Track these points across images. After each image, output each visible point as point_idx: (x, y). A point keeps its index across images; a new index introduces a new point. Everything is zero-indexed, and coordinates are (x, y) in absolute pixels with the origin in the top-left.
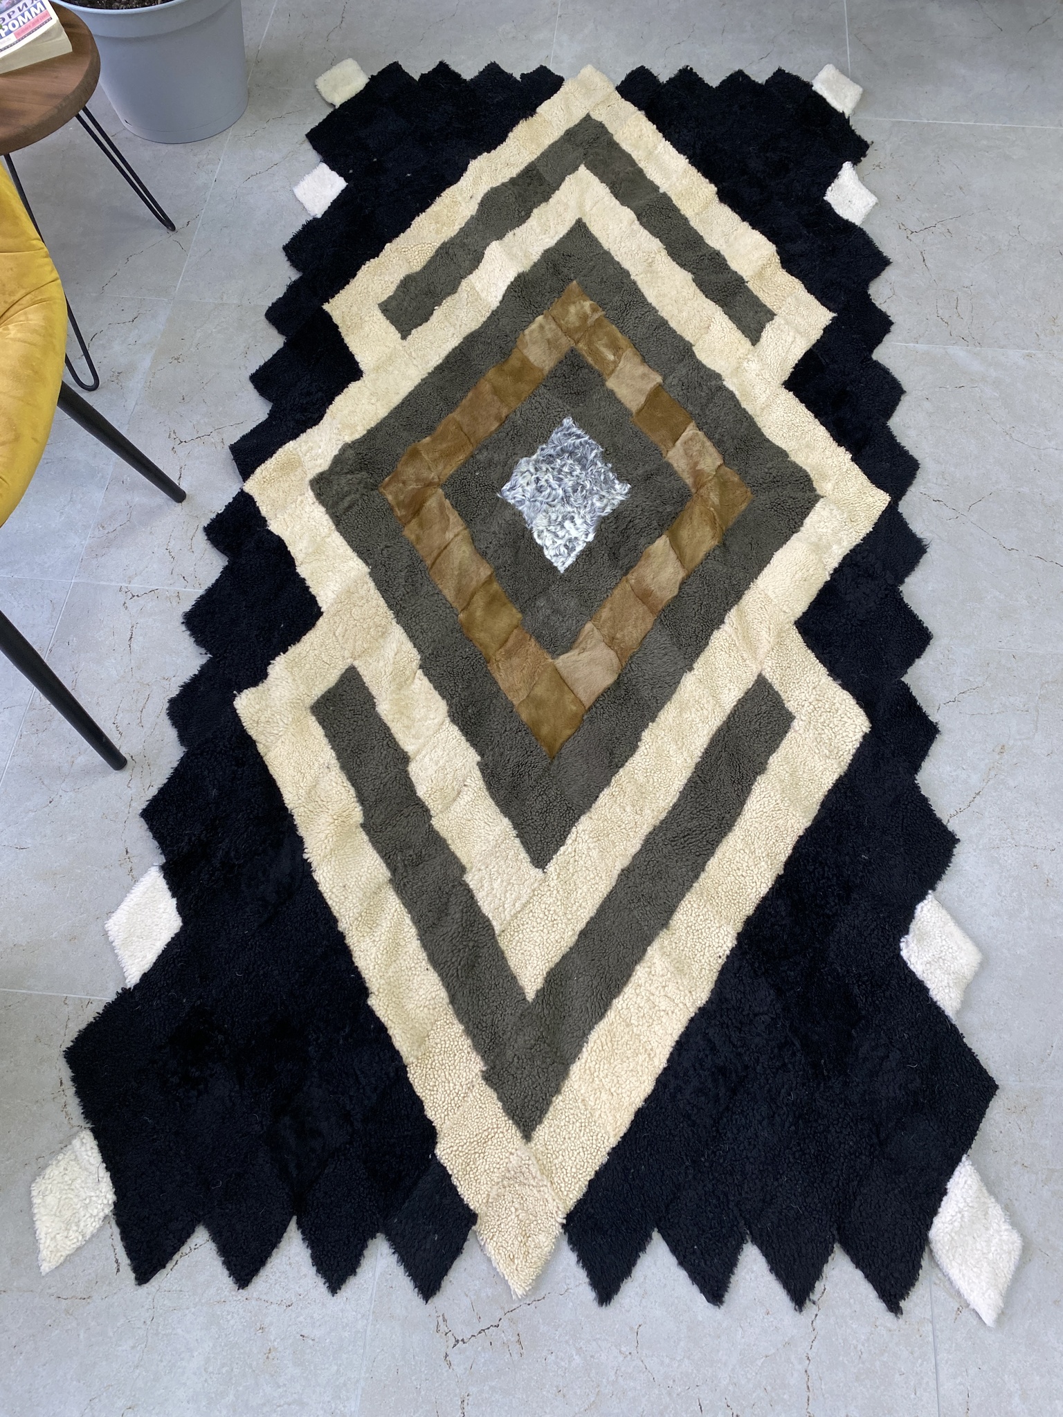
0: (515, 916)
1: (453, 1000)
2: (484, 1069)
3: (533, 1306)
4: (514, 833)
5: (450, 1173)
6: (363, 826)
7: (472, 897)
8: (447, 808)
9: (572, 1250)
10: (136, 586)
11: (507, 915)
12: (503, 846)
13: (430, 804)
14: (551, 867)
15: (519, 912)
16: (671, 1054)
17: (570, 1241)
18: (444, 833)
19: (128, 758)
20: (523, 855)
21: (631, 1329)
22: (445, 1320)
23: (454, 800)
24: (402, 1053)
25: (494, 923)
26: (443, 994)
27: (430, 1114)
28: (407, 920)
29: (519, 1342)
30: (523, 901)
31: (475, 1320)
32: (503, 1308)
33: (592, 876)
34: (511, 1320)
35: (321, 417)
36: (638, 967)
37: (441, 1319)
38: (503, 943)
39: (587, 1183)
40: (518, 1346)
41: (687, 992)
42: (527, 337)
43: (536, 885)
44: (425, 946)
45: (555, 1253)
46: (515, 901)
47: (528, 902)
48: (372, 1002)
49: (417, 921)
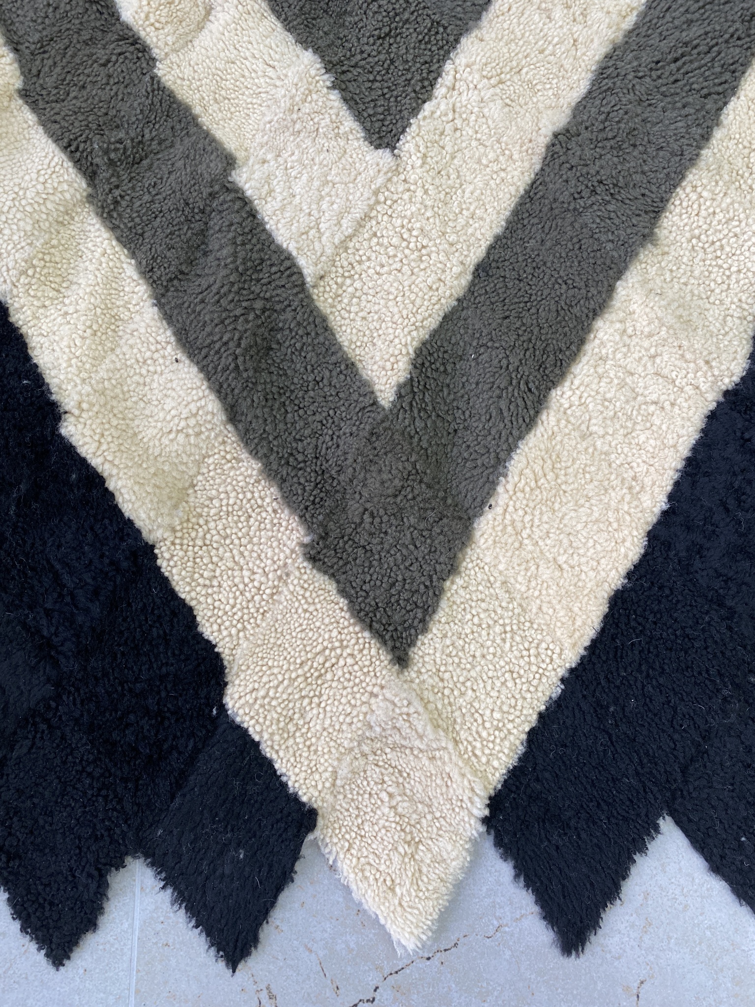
0: (343, 246)
1: (233, 415)
2: (307, 540)
3: (435, 961)
4: (327, 79)
5: (257, 738)
6: (25, 94)
7: (253, 214)
8: (186, 41)
9: (505, 857)
11: (327, 243)
12: (306, 108)
13: (150, 36)
14: (408, 143)
15: (350, 237)
16: (677, 484)
17: (499, 843)
18: (185, 93)
20: (349, 124)
21: (626, 988)
23: (200, 27)
24: (138, 524)
25: (302, 262)
26: (212, 404)
27: (208, 630)
28: (129, 269)
30: (357, 214)
31: (330, 993)
32: (379, 968)
33: (491, 156)
34: (397, 988)
36: (599, 324)
37: (264, 995)
38: (323, 299)
39: (524, 737)
41: (701, 363)
43: (380, 181)
44: (168, 317)
45: (472, 869)
46: (340, 216)
47: (367, 217)
48: (70, 429)
49: (148, 272)
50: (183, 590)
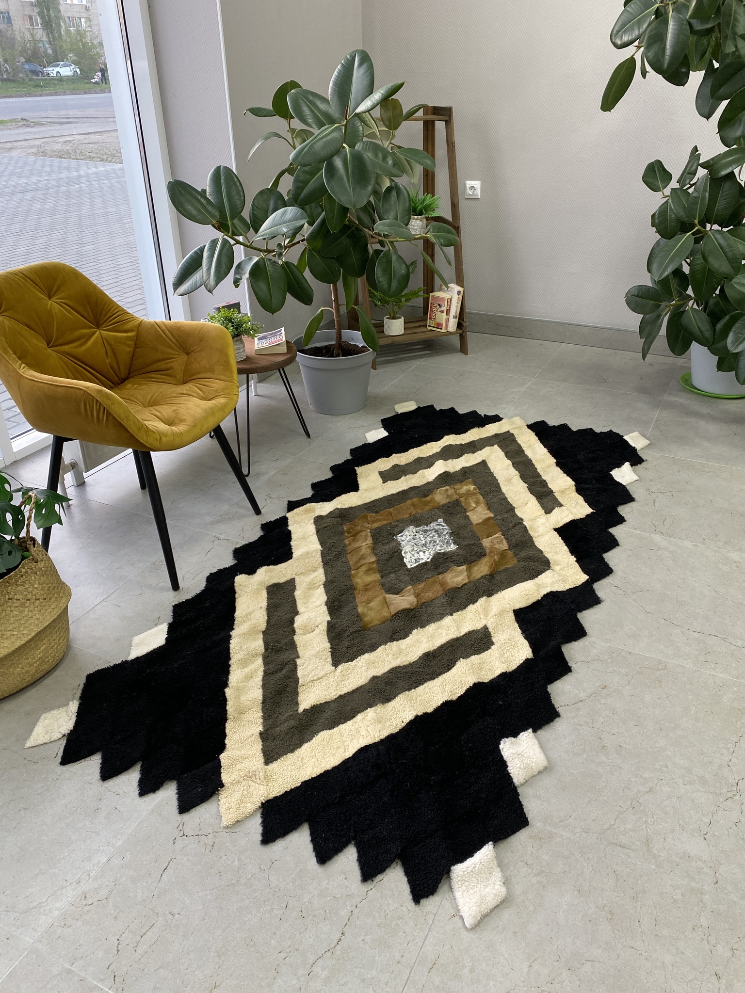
0: (312, 681)
1: (264, 702)
2: (262, 730)
3: (228, 834)
4: (330, 650)
5: (222, 765)
6: (263, 632)
7: (296, 668)
8: (304, 634)
9: (261, 817)
10: (222, 537)
11: (308, 679)
12: (321, 653)
13: (297, 631)
14: (340, 667)
15: (315, 680)
17: (262, 814)
18: (297, 643)
19: (181, 588)
20: (330, 659)
21: (271, 860)
22: (183, 825)
23: (310, 633)
24: (228, 712)
25: (300, 680)
26: (261, 698)
28: (262, 669)
29: (213, 846)
30: (319, 676)
31: (198, 830)
32: (213, 829)
33: (358, 677)
34: (214, 836)
35: (332, 500)
36: (359, 714)
37: (182, 823)
38: (300, 690)
39: (284, 791)
40: (211, 847)
41: (378, 731)
42: (438, 492)
43: (329, 672)
44: (263, 680)
45: (252, 815)
46: (315, 675)
47: (321, 678)
48: (227, 690)
50: (227, 731)
